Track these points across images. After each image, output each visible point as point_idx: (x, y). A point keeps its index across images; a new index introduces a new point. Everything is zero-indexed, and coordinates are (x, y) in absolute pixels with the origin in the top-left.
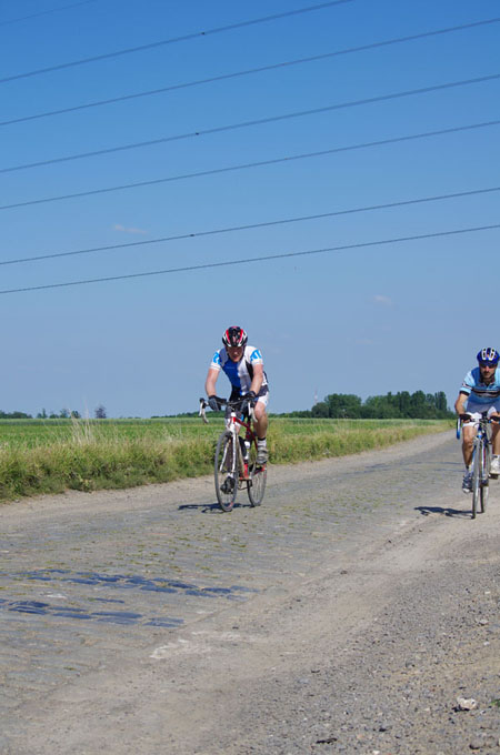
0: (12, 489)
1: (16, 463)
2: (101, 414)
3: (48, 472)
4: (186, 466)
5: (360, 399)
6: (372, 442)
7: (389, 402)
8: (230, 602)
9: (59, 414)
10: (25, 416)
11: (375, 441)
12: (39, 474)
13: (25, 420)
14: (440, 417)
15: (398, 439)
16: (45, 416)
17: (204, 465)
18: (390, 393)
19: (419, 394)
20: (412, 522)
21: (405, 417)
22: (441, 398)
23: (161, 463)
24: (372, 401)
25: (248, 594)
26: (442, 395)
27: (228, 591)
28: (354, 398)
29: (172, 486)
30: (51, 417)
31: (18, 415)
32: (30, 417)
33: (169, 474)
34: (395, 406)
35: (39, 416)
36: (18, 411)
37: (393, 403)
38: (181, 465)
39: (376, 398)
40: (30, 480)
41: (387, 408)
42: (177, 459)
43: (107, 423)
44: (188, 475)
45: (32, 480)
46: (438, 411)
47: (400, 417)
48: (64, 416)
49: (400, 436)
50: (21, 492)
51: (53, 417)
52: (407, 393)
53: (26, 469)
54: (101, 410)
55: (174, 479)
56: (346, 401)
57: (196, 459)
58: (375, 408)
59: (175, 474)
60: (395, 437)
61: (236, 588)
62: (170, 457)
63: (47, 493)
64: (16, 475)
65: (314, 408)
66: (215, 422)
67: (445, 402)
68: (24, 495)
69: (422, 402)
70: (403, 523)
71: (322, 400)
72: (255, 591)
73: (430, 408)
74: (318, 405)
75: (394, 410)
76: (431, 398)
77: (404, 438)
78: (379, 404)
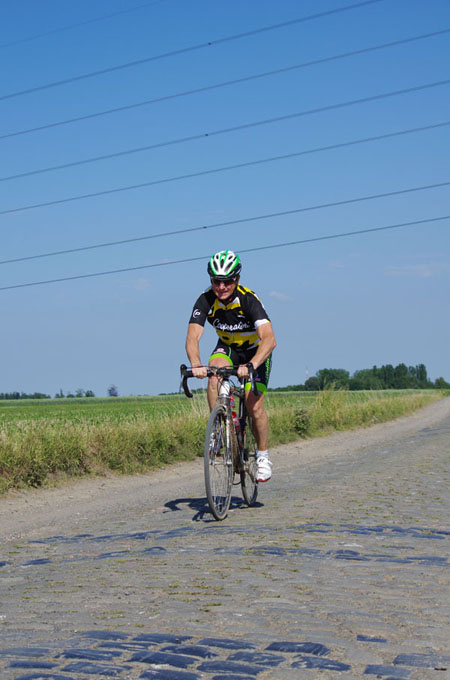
2: (112, 392)
5: (348, 373)
7: (375, 375)
9: (75, 394)
10: (44, 396)
11: (404, 408)
12: (176, 443)
13: (44, 400)
14: (422, 387)
16: (62, 396)
17: (290, 433)
18: (375, 367)
19: (402, 367)
21: (390, 388)
22: (422, 370)
24: (359, 375)
26: (422, 367)
28: (342, 372)
30: (69, 396)
31: (38, 396)
32: (49, 397)
34: (380, 379)
35: (57, 396)
36: (38, 392)
37: (379, 376)
38: (274, 433)
39: (363, 372)
41: (372, 380)
43: (118, 400)
45: (171, 448)
46: (419, 382)
48: (79, 395)
50: (165, 460)
51: (71, 396)
52: (391, 366)
54: (113, 389)
56: (336, 375)
58: (362, 381)
64: (159, 444)
65: (307, 383)
67: (425, 373)
69: (405, 374)
71: (314, 375)
73: (412, 380)
74: (310, 379)
75: (379, 382)
76: (413, 370)
77: (420, 406)
78: (365, 377)
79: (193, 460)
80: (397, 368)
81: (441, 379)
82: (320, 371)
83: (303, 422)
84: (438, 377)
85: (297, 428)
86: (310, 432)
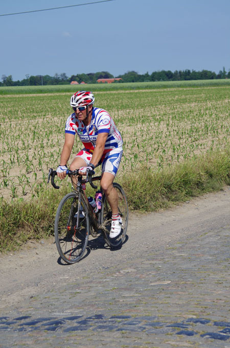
0: (184, 193)
1: (186, 174)
3: (211, 176)
12: (204, 178)
40: (197, 184)
45: (199, 184)
50: (190, 194)
53: (193, 178)
63: (210, 192)
64: (186, 183)
68: (192, 196)
79: (222, 190)
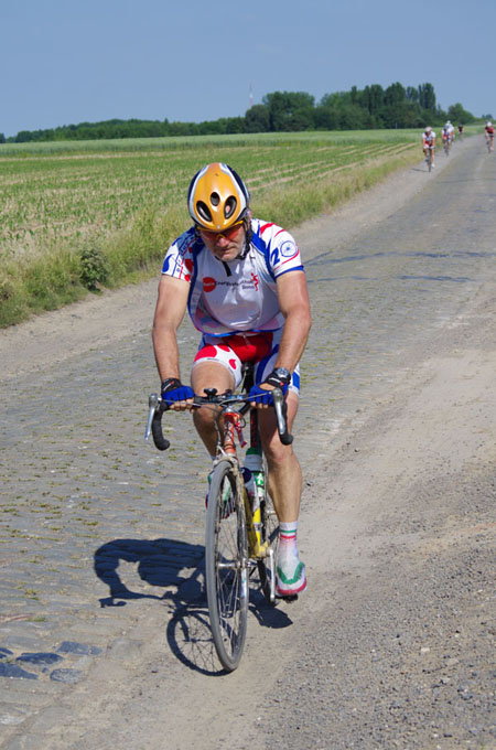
4: (43, 295)
5: (313, 99)
6: (320, 204)
7: (354, 101)
8: (54, 689)
11: (323, 200)
15: (358, 189)
17: (70, 288)
18: (354, 88)
19: (397, 88)
20: (349, 421)
22: (427, 94)
23: (6, 297)
24: (330, 101)
25: (83, 662)
26: (428, 88)
27: (53, 657)
29: (23, 330)
33: (19, 312)
34: (362, 106)
37: (360, 102)
38: (36, 294)
39: (335, 97)
41: (349, 109)
42: (30, 287)
44: (47, 308)
46: (423, 111)
47: (368, 126)
49: (361, 184)
52: (379, 87)
55: (27, 318)
56: (294, 103)
57: (58, 282)
58: (335, 110)
59: (27, 309)
60: (352, 187)
61: (66, 647)
62: (19, 286)
65: (249, 114)
66: (106, 149)
67: (433, 97)
69: (401, 99)
70: (336, 425)
72: (95, 651)
73: (411, 108)
74: (254, 108)
75: (360, 112)
76: (412, 93)
77: (367, 185)
78: (340, 104)
80: (389, 89)
81: (458, 106)
82: (269, 96)
83: (94, 268)
84: (454, 104)
85: (85, 279)
86: (111, 280)
